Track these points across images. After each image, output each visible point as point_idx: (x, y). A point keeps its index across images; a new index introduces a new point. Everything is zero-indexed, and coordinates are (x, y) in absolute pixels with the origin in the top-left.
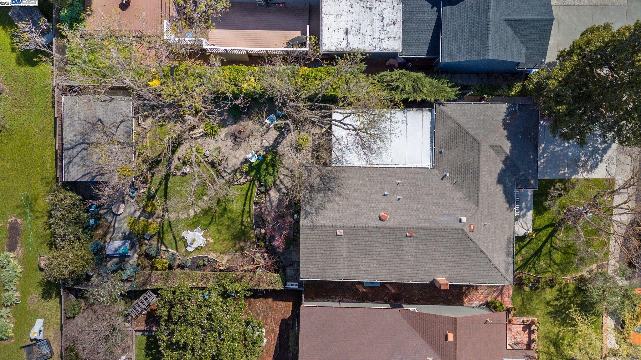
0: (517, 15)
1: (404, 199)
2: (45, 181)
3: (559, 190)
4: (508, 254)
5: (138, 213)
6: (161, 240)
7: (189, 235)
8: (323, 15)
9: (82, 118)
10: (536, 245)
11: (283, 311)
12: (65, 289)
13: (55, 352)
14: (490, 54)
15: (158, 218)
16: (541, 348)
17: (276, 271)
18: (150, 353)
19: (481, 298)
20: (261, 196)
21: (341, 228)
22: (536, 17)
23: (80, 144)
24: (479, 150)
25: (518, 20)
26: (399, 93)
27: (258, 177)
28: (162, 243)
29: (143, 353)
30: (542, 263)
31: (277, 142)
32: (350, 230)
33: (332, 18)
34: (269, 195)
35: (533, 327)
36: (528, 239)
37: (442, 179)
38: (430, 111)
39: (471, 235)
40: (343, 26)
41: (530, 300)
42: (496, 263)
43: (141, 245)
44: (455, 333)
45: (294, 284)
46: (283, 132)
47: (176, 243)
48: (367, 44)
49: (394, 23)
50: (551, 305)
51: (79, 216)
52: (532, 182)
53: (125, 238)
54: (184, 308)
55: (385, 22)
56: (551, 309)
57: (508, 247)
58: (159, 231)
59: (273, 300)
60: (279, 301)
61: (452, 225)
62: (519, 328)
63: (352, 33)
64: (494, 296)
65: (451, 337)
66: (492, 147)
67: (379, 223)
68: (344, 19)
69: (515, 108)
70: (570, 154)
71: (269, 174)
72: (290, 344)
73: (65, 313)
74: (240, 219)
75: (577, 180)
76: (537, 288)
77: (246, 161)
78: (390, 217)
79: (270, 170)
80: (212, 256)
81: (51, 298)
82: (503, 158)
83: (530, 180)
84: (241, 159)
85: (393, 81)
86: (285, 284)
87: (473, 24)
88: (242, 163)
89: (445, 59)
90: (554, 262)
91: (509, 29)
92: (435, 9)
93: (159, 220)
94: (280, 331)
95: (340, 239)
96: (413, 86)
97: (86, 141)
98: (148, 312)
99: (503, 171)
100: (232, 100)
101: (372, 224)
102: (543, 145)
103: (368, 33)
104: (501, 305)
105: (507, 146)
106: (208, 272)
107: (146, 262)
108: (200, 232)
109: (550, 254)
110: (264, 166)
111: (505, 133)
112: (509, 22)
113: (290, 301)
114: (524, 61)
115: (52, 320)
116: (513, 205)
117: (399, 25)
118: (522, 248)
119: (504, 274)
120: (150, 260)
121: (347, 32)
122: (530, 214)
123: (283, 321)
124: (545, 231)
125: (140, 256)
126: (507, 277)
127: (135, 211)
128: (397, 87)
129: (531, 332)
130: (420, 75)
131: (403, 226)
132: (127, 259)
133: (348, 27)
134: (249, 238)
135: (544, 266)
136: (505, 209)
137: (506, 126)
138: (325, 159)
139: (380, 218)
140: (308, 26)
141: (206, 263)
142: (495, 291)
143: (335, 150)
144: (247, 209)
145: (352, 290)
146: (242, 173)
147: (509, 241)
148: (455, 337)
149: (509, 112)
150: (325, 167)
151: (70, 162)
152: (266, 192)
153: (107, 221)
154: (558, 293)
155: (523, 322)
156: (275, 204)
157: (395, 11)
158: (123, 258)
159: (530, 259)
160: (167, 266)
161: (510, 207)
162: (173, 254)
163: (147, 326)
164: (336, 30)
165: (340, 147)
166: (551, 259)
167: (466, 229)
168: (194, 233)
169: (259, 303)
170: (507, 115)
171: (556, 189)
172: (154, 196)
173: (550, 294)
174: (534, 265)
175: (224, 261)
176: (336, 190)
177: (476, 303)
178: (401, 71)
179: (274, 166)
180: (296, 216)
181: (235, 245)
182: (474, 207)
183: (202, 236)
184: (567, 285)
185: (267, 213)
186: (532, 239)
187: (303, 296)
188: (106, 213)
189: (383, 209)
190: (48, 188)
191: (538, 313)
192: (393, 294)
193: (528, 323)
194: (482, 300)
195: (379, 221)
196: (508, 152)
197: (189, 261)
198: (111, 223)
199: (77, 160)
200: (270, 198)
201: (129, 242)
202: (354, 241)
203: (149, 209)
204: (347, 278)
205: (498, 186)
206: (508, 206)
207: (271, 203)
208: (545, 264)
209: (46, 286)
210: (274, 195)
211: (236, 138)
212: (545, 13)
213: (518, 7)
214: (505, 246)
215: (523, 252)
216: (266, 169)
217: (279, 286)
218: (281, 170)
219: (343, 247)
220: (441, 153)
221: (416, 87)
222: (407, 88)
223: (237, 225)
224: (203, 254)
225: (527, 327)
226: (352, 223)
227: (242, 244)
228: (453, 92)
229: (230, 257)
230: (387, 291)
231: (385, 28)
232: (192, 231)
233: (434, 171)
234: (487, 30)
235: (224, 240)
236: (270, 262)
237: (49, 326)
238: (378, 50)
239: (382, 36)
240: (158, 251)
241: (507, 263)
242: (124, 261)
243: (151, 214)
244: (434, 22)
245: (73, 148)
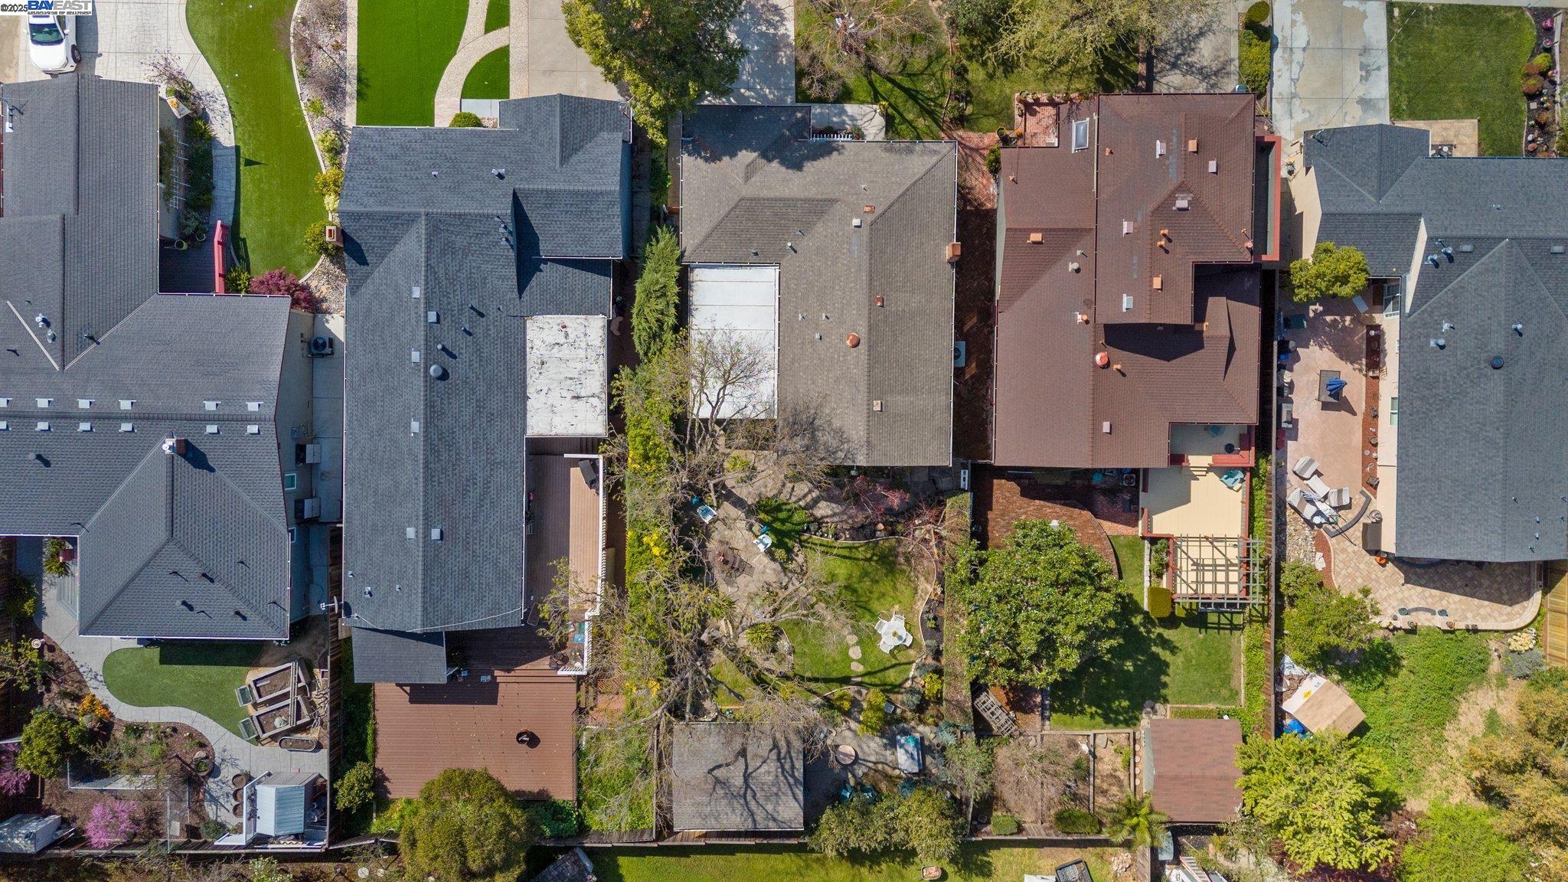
0: (554, 147)
1: (826, 309)
2: (803, 871)
3: (813, 82)
4: (910, 151)
5: (853, 725)
6: (895, 688)
7: (887, 643)
8: (553, 433)
9: (705, 799)
10: (899, 97)
11: (1007, 494)
12: (972, 834)
13: (1078, 857)
14: (613, 188)
15: (860, 693)
16: (1062, 87)
17: (942, 504)
18: (1079, 708)
19: (985, 181)
20: (824, 530)
21: (870, 405)
22: (558, 119)
23: (747, 803)
24: (752, 199)
25: (562, 146)
26: (666, 319)
27: (797, 534)
28: (900, 686)
29: (1078, 718)
30: (927, 87)
31: (739, 503)
32: (874, 389)
33: (557, 420)
34: (823, 517)
35: (1030, 100)
36: (890, 110)
37: (796, 252)
38: (692, 269)
39: (879, 211)
40: (568, 403)
41: (986, 105)
42: (923, 170)
43: (904, 719)
44: (1029, 231)
45: (962, 476)
46: (726, 495)
47: (899, 664)
48: (595, 367)
49: (564, 327)
50: (994, 71)
51: (855, 808)
52: (799, 115)
53: (893, 744)
54: (993, 640)
55: (562, 340)
56: (999, 72)
57: (899, 151)
58: (882, 691)
59: (991, 510)
60: (991, 502)
61: (865, 239)
62: (1031, 121)
63: (578, 391)
64: (982, 162)
65: (1036, 237)
66: (747, 178)
67: (863, 347)
68: (557, 402)
69: (688, 142)
70: (756, 48)
71: (790, 517)
72: (1060, 482)
73: (1012, 834)
74: (861, 563)
75: (798, 35)
76: (968, 94)
77: (769, 553)
78: (854, 330)
79: (783, 515)
80: (921, 606)
81: (990, 863)
82: (764, 161)
83: (797, 119)
84: (766, 560)
85: (650, 328)
86: (964, 491)
87: (567, 212)
88: (774, 559)
89: (617, 253)
90: (926, 69)
91: (574, 159)
92: (542, 266)
93: (864, 691)
94: (1040, 499)
95: (887, 406)
96: (658, 297)
97: (742, 792)
98: (1011, 709)
99: (782, 163)
100: (695, 552)
101: (864, 357)
102: (742, 91)
103: (579, 366)
104: (993, 151)
105: (746, 156)
106: (944, 612)
107: (931, 711)
108: (881, 624)
109: (914, 75)
110: (777, 525)
111: (726, 159)
112: (564, 159)
113: (992, 484)
114: (621, 134)
115: (1026, 861)
116: (834, 145)
117: (567, 319)
118: (904, 120)
119: (939, 157)
120: (928, 705)
121: (578, 398)
122: (850, 108)
123: (1024, 494)
124: (877, 85)
125: (921, 721)
126: (945, 151)
127: (850, 729)
128: (658, 320)
129: (1037, 102)
130: (639, 287)
131: (867, 312)
132: (927, 743)
133: (569, 395)
134: (892, 549)
135: (932, 83)
136: (842, 157)
137: (714, 158)
138: (769, 427)
139: (856, 345)
140: (566, 456)
141: (931, 616)
142: (974, 160)
143: (754, 415)
144: (846, 553)
145: (973, 384)
146: (790, 559)
147: (890, 150)
148: (1036, 230)
149: (695, 152)
150: (779, 429)
151: (775, 820)
152: (819, 522)
153: (865, 774)
154: (974, 62)
155: (1021, 116)
156: (837, 508)
157: (546, 326)
158: (923, 748)
159: (921, 106)
160: (935, 677)
161: (838, 150)
162: (918, 668)
163: (1033, 711)
164: (575, 413)
165: (750, 407)
166: (922, 73)
167: (870, 218)
168: (885, 634)
169: (996, 531)
170: (699, 155)
171: (811, 86)
172: (825, 698)
173: (976, 74)
174: (931, 100)
175: (928, 588)
176: (812, 411)
177: (993, 189)
178: (634, 316)
179: (778, 508)
180: (853, 473)
181: (903, 571)
182: (837, 206)
183: (888, 620)
184: (962, 48)
185: (850, 521)
186: (890, 104)
187: (980, 461)
188: (854, 776)
189: (842, 341)
190: (815, 866)
191: (1008, 91)
192: (980, 320)
193: (1023, 108)
194: (988, 180)
195: (860, 347)
196: (755, 154)
197: (929, 642)
198: (870, 768)
199: (770, 807)
200: (827, 517)
201: (899, 737)
202: (889, 384)
203: (846, 705)
204: (949, 394)
205: (804, 169)
206: (835, 153)
207: (834, 515)
208: (929, 82)
209: (971, 870)
210: (823, 509)
211: (735, 566)
212: (550, 106)
213: (541, 145)
214: (898, 156)
215: (910, 117)
216: (783, 521)
217: (967, 499)
218: (783, 498)
219: (899, 402)
220: (756, 254)
221: (659, 294)
222: (659, 307)
223: (871, 567)
224: (917, 621)
225: (1029, 108)
226: (863, 388)
227: (901, 560)
228: (664, 236)
229: (922, 579)
230: (975, 329)
231: (571, 340)
232: (880, 637)
233: (784, 263)
234: (577, 193)
235: (895, 588)
236: (928, 515)
237: (1035, 866)
238: (604, 351)
239: (583, 345)
240: (912, 691)
241: (923, 153)
242: (930, 747)
243: (855, 703)
244: (560, 267)
245: (752, 814)
